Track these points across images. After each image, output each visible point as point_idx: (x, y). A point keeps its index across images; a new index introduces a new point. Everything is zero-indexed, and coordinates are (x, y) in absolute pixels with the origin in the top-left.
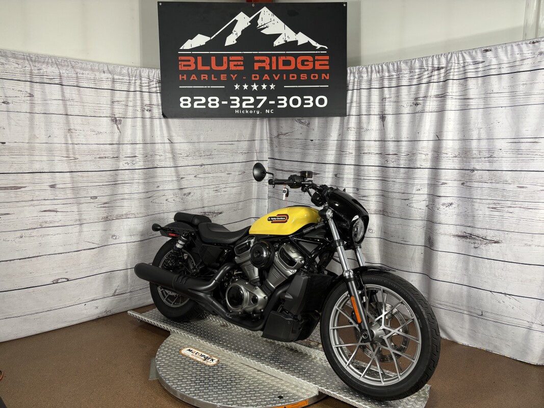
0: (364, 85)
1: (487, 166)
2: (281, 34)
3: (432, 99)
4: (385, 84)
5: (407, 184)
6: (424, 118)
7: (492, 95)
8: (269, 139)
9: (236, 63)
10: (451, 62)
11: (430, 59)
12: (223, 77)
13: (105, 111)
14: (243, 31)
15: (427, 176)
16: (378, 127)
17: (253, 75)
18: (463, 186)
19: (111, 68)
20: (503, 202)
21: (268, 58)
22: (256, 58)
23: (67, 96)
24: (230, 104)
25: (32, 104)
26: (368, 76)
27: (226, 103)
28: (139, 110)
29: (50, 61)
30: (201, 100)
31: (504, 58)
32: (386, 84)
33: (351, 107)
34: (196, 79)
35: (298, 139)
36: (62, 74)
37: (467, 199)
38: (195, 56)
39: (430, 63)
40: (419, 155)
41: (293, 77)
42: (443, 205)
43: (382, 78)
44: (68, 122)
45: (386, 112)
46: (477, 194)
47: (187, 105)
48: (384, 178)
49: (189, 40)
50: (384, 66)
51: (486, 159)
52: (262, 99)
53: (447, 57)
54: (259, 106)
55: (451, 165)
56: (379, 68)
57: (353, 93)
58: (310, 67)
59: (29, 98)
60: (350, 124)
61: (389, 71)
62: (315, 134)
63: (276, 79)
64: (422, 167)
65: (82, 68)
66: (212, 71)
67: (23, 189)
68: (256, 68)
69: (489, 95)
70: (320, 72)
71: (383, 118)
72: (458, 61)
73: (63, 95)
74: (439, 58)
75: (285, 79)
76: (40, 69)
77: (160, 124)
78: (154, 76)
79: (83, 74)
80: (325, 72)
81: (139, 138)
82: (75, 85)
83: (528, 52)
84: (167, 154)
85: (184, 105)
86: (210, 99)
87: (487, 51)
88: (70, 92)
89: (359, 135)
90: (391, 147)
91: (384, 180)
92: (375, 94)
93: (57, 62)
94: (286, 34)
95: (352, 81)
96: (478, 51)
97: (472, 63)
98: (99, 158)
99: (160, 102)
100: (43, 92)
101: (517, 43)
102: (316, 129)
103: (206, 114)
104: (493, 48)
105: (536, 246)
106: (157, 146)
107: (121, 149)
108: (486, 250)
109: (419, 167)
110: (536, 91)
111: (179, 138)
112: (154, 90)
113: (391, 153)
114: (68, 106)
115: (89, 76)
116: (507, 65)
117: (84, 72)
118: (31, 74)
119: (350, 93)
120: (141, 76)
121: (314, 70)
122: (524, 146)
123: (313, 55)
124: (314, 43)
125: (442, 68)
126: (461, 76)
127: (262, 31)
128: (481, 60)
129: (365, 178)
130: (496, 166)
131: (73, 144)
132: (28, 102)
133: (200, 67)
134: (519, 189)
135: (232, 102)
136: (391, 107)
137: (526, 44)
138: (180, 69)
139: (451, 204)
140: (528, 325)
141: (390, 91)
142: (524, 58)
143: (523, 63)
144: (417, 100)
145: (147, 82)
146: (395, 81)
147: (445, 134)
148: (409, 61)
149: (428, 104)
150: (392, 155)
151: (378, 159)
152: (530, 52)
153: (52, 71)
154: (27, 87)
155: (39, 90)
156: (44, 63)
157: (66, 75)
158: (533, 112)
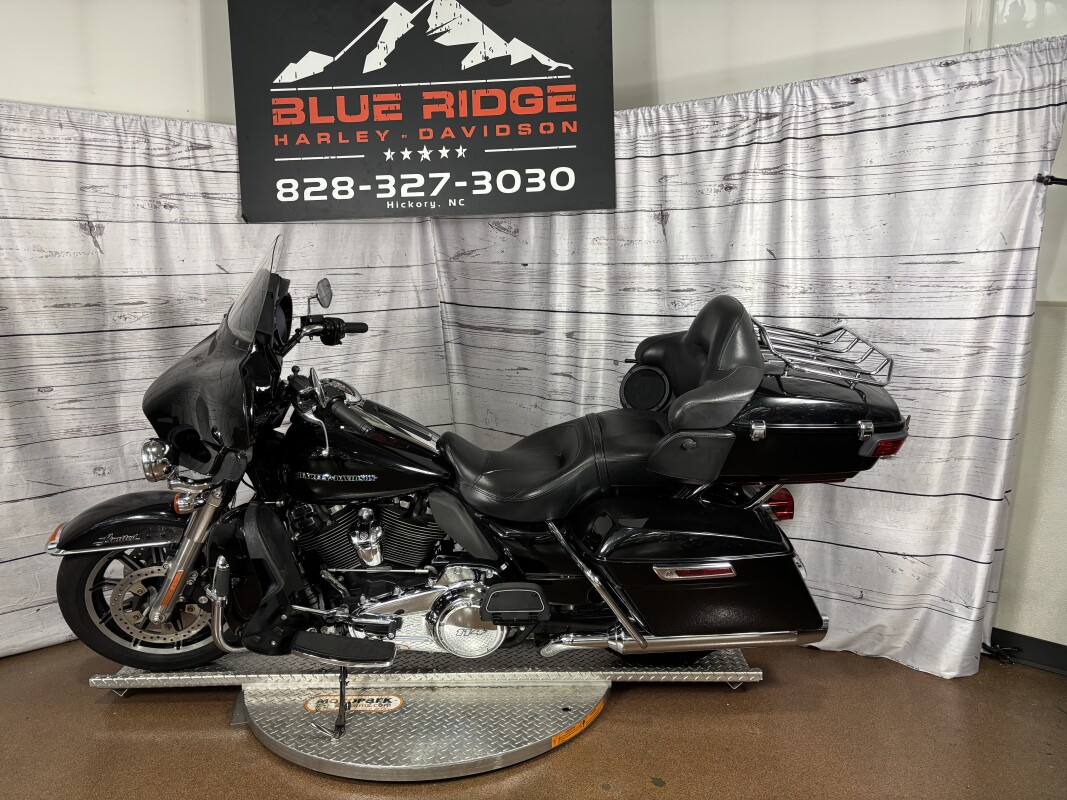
0: (622, 151)
1: (866, 310)
2: (476, 45)
3: (757, 177)
4: (665, 147)
6: (742, 219)
7: (870, 171)
8: (440, 263)
9: (385, 107)
10: (790, 102)
11: (752, 97)
12: (361, 137)
14: (399, 42)
16: (653, 233)
17: (421, 130)
19: (75, 117)
21: (450, 94)
22: (427, 95)
24: (375, 190)
26: (628, 133)
27: (368, 188)
28: (146, 206)
30: (317, 185)
31: (891, 97)
32: (667, 147)
34: (308, 142)
35: (498, 262)
38: (305, 96)
39: (751, 104)
40: (733, 290)
41: (503, 130)
43: (658, 137)
45: (668, 207)
47: (291, 195)
49: (292, 64)
50: (661, 111)
51: (864, 297)
52: (442, 178)
53: (783, 94)
54: (435, 193)
55: (797, 309)
56: (650, 116)
61: (671, 122)
62: (531, 253)
63: (469, 135)
66: (338, 125)
68: (427, 115)
69: (865, 170)
71: (663, 217)
72: (804, 101)
74: (768, 97)
75: (486, 134)
79: (13, 129)
81: (148, 264)
83: (936, 83)
84: (217, 296)
85: (286, 195)
86: (335, 182)
87: (857, 81)
89: (615, 254)
90: (681, 275)
92: (646, 167)
96: (841, 82)
97: (830, 106)
98: (55, 306)
101: (916, 65)
102: (532, 241)
103: (328, 211)
104: (869, 76)
107: (106, 287)
110: (954, 162)
111: (243, 262)
112: (183, 163)
113: (682, 288)
115: (27, 134)
116: (896, 110)
120: (147, 134)
122: (933, 271)
124: (542, 59)
125: (775, 115)
126: (810, 130)
127: (438, 41)
128: (847, 99)
129: (628, 339)
133: (315, 119)
134: (925, 354)
135: (381, 186)
136: (679, 194)
137: (933, 66)
138: (276, 123)
141: (676, 162)
142: (931, 95)
143: (927, 104)
144: (728, 180)
145: (164, 147)
146: (685, 142)
147: (786, 247)
148: (711, 102)
149: (749, 186)
150: (686, 290)
151: (651, 301)
152: (941, 82)
158: (946, 205)
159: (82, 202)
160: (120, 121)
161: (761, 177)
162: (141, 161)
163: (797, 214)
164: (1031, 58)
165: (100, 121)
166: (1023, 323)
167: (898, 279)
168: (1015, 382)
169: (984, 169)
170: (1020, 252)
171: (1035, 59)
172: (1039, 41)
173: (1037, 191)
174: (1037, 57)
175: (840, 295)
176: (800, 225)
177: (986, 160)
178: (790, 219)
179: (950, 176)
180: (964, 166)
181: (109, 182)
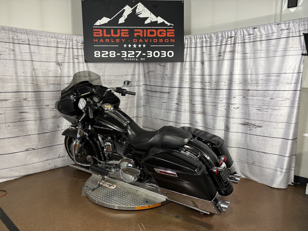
0: (193, 46)
1: (255, 88)
2: (148, 17)
5: (215, 98)
6: (224, 64)
7: (257, 51)
8: (143, 74)
10: (237, 34)
11: (227, 32)
12: (118, 41)
13: (53, 59)
14: (128, 16)
15: (225, 94)
16: (200, 68)
17: (134, 40)
18: (244, 98)
19: (56, 35)
20: (263, 106)
21: (142, 30)
22: (135, 30)
23: (32, 51)
24: (121, 55)
25: (15, 55)
26: (195, 41)
27: (119, 54)
28: (72, 58)
29: (23, 32)
30: (106, 53)
31: (263, 32)
32: (204, 45)
33: (186, 57)
34: (103, 42)
35: (159, 74)
36: (29, 39)
37: (246, 105)
38: (102, 29)
39: (226, 34)
40: (221, 83)
41: (155, 41)
42: (234, 108)
43: (202, 42)
44: (33, 65)
45: (204, 60)
46: (251, 102)
47: (98, 55)
49: (99, 20)
50: (203, 35)
51: (255, 85)
52: (139, 53)
53: (235, 31)
54: (137, 56)
55: (238, 88)
56: (200, 36)
57: (187, 50)
58: (164, 35)
59: (12, 52)
60: (186, 66)
61: (206, 38)
62: (168, 72)
64: (223, 89)
65: (40, 36)
66: (111, 37)
67: (9, 101)
68: (135, 36)
69: (256, 52)
70: (170, 38)
71: (203, 63)
72: (241, 32)
73: (30, 50)
74: (231, 32)
75: (151, 41)
76: (18, 36)
77: (83, 66)
78: (80, 40)
79: (41, 39)
80: (172, 38)
81: (71, 73)
82: (36, 44)
85: (97, 55)
86: (110, 52)
87: (255, 28)
88: (34, 48)
89: (191, 72)
90: (207, 78)
91: (203, 96)
92: (199, 50)
93: (27, 32)
94: (151, 17)
95: (186, 43)
96: (251, 28)
97: (247, 35)
98: (50, 84)
99: (83, 54)
100: (20, 49)
101: (270, 24)
102: (169, 69)
103: (109, 60)
104: (258, 27)
105: (279, 128)
107: (62, 79)
108: (256, 131)
109: (221, 88)
110: (279, 50)
112: (80, 47)
113: (207, 82)
114: (33, 56)
115: (44, 40)
116: (265, 36)
118: (13, 39)
119: (185, 50)
120: (72, 40)
121: (166, 37)
122: (273, 78)
123: (166, 29)
124: (166, 22)
125: (233, 37)
126: (242, 41)
127: (138, 16)
128: (251, 32)
129: (193, 95)
130: (259, 88)
131: (36, 77)
132: (13, 54)
133: (105, 35)
134: (271, 100)
135: (123, 54)
136: (207, 57)
137: (274, 25)
138: (94, 36)
139: (238, 108)
140: (275, 168)
141: (206, 49)
142: (273, 32)
143: (273, 35)
144: (220, 54)
145: (76, 43)
146: (209, 43)
147: (234, 71)
148: (216, 34)
149: (226, 56)
150: (208, 82)
151: (200, 85)
152: (276, 29)
153: (24, 37)
154: (11, 46)
155: (17, 47)
156: (20, 33)
157: (31, 39)
158: (277, 60)
159: (57, 57)
160: (66, 37)
161: (229, 53)
162: (71, 47)
163: (238, 63)
164: (299, 23)
165: (62, 36)
166: (298, 92)
167: (265, 80)
168: (296, 108)
169: (287, 52)
170: (297, 74)
171: (300, 23)
172: (301, 19)
173: (302, 57)
174: (301, 23)
175: (249, 84)
176: (239, 66)
177: (288, 49)
178: (236, 64)
179: (278, 53)
180: (282, 51)
181: (63, 52)
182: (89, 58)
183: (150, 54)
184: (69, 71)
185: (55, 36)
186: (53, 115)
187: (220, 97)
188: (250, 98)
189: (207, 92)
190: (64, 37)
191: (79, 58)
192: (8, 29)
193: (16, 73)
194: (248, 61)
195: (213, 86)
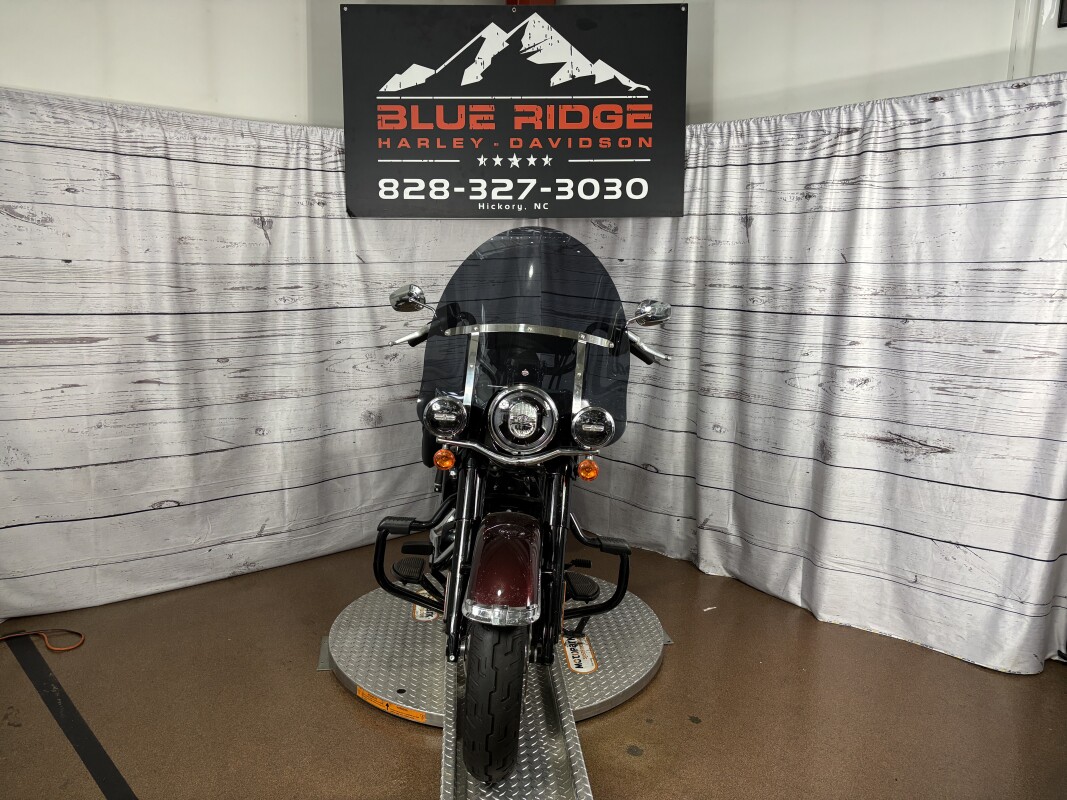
0: (715, 160)
1: (931, 312)
2: (564, 64)
3: (835, 187)
4: (753, 157)
5: (787, 343)
6: (820, 225)
7: (943, 182)
9: (480, 117)
10: (871, 119)
11: (834, 114)
12: (457, 143)
13: (243, 205)
14: (495, 59)
15: (821, 330)
16: (737, 236)
17: (512, 140)
18: (887, 348)
19: (255, 127)
20: (958, 378)
21: (539, 108)
22: (518, 108)
23: (177, 178)
24: (469, 192)
25: (120, 193)
26: (722, 142)
27: (462, 190)
28: (305, 203)
29: (148, 116)
30: (416, 185)
31: (966, 114)
32: (755, 157)
33: (691, 199)
34: (409, 147)
36: (168, 140)
37: (896, 373)
38: (408, 104)
39: (834, 120)
40: (809, 290)
41: (586, 143)
42: (851, 382)
43: (748, 147)
44: (176, 226)
45: (754, 210)
46: (912, 363)
47: (391, 193)
48: (744, 333)
49: (397, 75)
50: (751, 123)
51: (931, 300)
52: (529, 184)
53: (865, 111)
54: (522, 197)
55: (869, 309)
56: (742, 128)
57: (695, 174)
58: (617, 125)
59: (113, 182)
60: (689, 230)
61: (760, 135)
62: (627, 250)
63: (555, 146)
64: (814, 312)
65: (203, 129)
66: (436, 133)
67: (101, 343)
68: (518, 126)
69: (937, 183)
70: (635, 134)
71: (747, 220)
72: (885, 117)
73: (170, 176)
74: (850, 114)
75: (570, 146)
76: (131, 131)
77: (341, 229)
78: (331, 141)
79: (205, 139)
80: (645, 133)
81: (303, 254)
82: (191, 158)
83: (1008, 103)
84: (355, 283)
85: (386, 193)
86: (432, 183)
87: (935, 99)
88: (182, 172)
89: (704, 252)
90: (760, 274)
91: (744, 335)
92: (735, 176)
93: (162, 118)
94: (573, 63)
95: (694, 151)
96: (920, 101)
97: (909, 122)
98: (233, 289)
99: (343, 190)
100: (137, 172)
101: (989, 87)
102: (629, 239)
103: (425, 209)
104: (946, 96)
105: (1014, 458)
106: (337, 269)
107: (271, 273)
108: (928, 466)
109: (808, 311)
110: (1021, 176)
111: (376, 253)
112: (332, 166)
113: (761, 286)
114: (178, 197)
115: (216, 143)
116: (971, 127)
117: (208, 135)
118: (116, 139)
119: (689, 173)
120: (307, 141)
121: (623, 131)
122: (997, 278)
123: (623, 102)
124: (624, 80)
125: (856, 130)
126: (889, 144)
127: (530, 59)
128: (923, 115)
129: (711, 331)
130: (947, 312)
131: (187, 264)
132: (114, 188)
133: (416, 125)
134: (987, 355)
135: (474, 189)
136: (763, 200)
137: (1006, 88)
138: (379, 128)
139: (866, 381)
140: (996, 600)
141: (762, 172)
142: (1001, 114)
143: (999, 122)
144: (808, 189)
145: (320, 152)
146: (771, 153)
147: (857, 252)
148: (797, 118)
149: (828, 195)
150: (763, 289)
151: (735, 297)
152: (1012, 103)
153: (151, 133)
154: (108, 163)
155: (130, 168)
156: (137, 119)
157: (175, 141)
158: (1013, 216)
159: (254, 200)
160: (289, 131)
161: (840, 187)
162: (302, 165)
163: (871, 223)
165: (273, 131)
167: (966, 284)
169: (1051, 184)
175: (907, 297)
176: (873, 232)
177: (1054, 176)
178: (865, 226)
179: (1016, 190)
180: (1031, 181)
181: (277, 183)
182: (361, 203)
183: (567, 189)
184: (294, 246)
185: (252, 129)
186: (242, 392)
187: (805, 339)
188: (910, 346)
189: (760, 322)
190: (279, 133)
191: (327, 200)
192: (101, 109)
193: (124, 251)
194: (909, 215)
195: (780, 302)
